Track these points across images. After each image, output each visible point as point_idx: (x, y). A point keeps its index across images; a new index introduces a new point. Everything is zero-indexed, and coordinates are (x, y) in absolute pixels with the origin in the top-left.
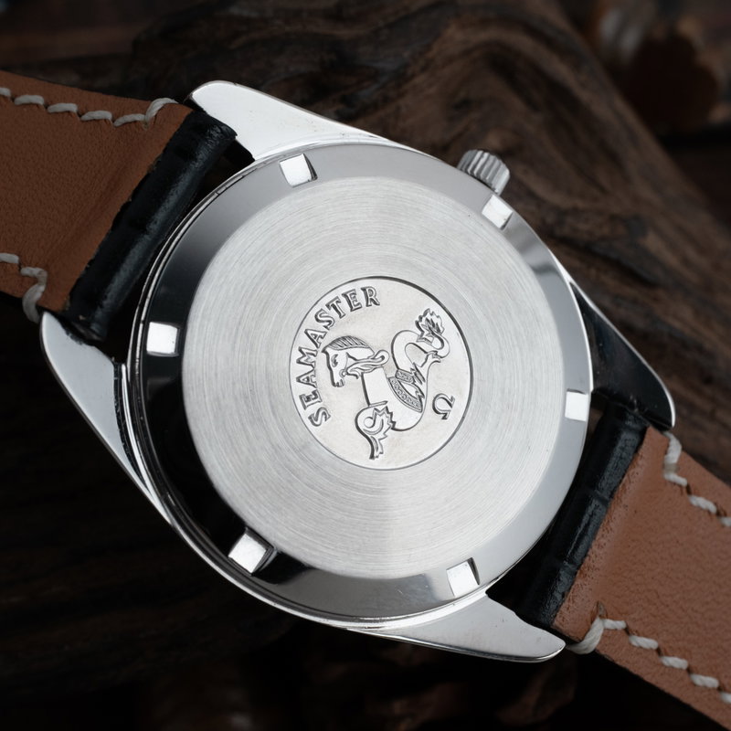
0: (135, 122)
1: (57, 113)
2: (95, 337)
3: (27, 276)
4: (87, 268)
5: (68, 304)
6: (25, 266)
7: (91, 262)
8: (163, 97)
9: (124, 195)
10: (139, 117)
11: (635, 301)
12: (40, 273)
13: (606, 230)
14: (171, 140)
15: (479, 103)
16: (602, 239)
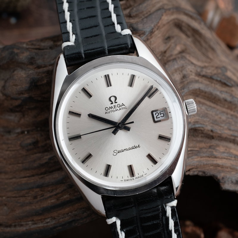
11: (227, 92)
13: (215, 72)
15: (173, 37)
16: (215, 74)
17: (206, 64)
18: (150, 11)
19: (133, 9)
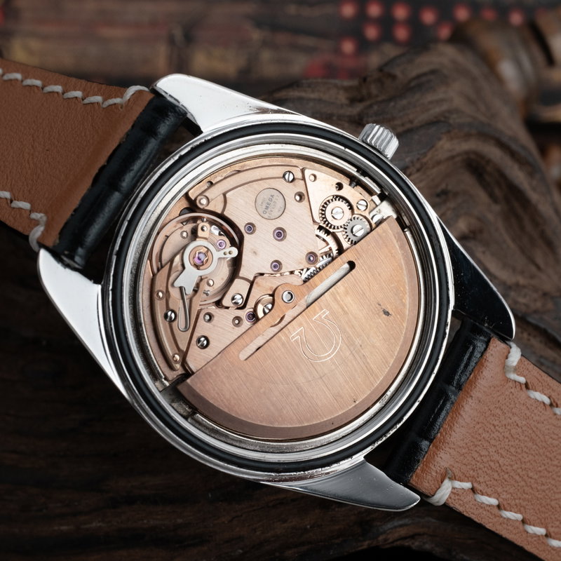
0: (115, 104)
1: (69, 98)
2: (77, 266)
3: (34, 219)
4: (72, 215)
5: (58, 241)
6: (33, 212)
7: (75, 211)
8: (136, 85)
9: (102, 161)
10: (118, 100)
12: (41, 218)
14: (137, 118)
15: (456, 194)
16: (536, 312)
17: (522, 281)
18: (411, 122)
19: (371, 106)
